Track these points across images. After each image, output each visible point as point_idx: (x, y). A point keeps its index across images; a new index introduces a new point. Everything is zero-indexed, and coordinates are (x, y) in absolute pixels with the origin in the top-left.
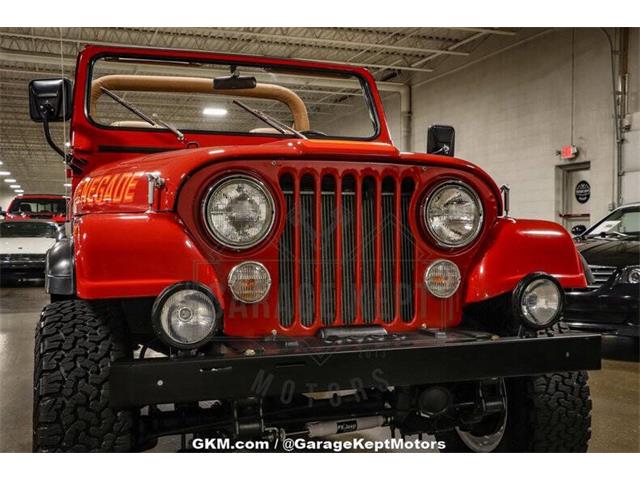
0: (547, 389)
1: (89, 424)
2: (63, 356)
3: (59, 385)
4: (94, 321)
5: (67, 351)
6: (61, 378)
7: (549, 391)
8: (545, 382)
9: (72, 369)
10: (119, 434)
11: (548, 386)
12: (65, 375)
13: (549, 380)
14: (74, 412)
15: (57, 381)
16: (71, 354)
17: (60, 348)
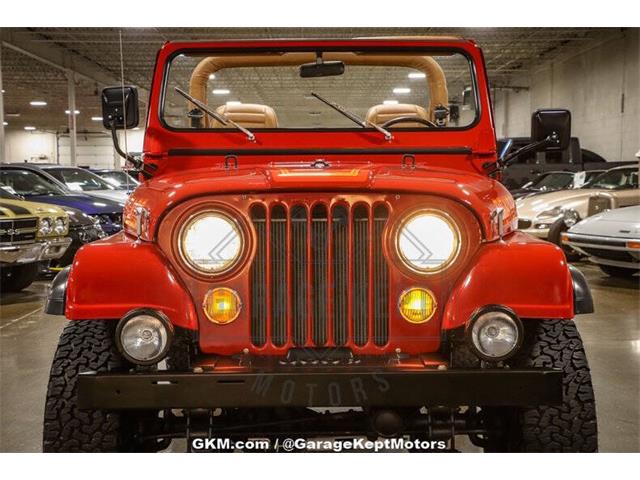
0: (539, 422)
1: (82, 423)
2: (69, 364)
3: (61, 389)
4: (102, 334)
5: (73, 360)
6: (63, 383)
7: (540, 424)
8: (538, 415)
9: (74, 376)
10: (107, 433)
11: (540, 419)
12: (68, 380)
13: (542, 413)
14: (71, 412)
15: (61, 385)
16: (76, 362)
17: (67, 358)
